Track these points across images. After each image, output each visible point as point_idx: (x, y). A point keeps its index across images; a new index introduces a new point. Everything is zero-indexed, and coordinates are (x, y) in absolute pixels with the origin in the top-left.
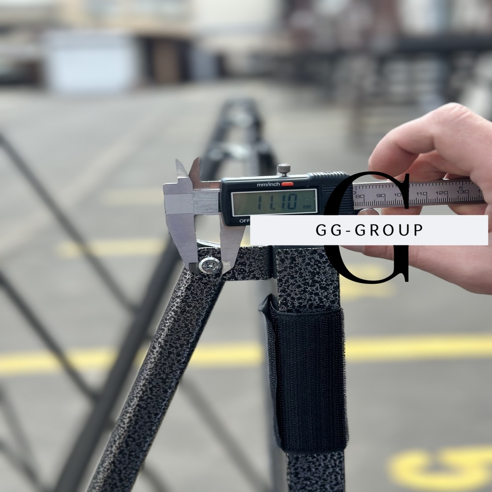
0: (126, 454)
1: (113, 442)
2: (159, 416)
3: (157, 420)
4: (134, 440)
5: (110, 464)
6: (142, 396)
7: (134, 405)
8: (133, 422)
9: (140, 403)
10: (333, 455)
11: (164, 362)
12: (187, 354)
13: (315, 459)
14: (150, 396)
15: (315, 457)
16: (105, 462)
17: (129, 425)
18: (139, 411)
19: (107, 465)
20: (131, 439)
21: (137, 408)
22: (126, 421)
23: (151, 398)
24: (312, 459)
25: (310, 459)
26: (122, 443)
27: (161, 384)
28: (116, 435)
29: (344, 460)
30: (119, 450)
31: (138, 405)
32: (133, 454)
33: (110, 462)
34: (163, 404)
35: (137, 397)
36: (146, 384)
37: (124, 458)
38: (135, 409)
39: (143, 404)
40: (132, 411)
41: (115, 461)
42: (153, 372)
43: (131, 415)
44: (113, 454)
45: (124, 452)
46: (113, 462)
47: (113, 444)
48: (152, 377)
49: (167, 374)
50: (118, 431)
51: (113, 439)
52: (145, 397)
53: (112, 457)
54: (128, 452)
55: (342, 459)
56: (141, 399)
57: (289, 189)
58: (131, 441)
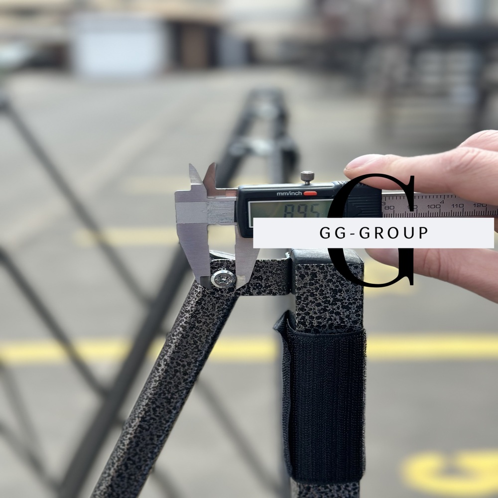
0: (124, 477)
1: (111, 464)
2: (161, 438)
3: (160, 442)
4: (134, 463)
5: (107, 487)
6: (145, 416)
7: (135, 426)
8: (134, 444)
9: (142, 424)
10: (347, 486)
11: (170, 381)
12: (195, 373)
13: (328, 490)
14: (153, 416)
15: (327, 488)
16: (102, 485)
17: (129, 446)
18: (140, 432)
19: (104, 489)
20: (131, 462)
21: (139, 429)
22: (127, 442)
23: (154, 419)
24: (325, 489)
25: (322, 489)
26: (121, 466)
27: (165, 404)
28: (114, 457)
29: (359, 491)
30: (117, 473)
31: (140, 426)
32: (133, 477)
33: (107, 485)
34: (167, 426)
35: (138, 417)
36: (149, 403)
37: (122, 481)
38: (136, 430)
39: (145, 425)
40: (133, 433)
41: (113, 484)
42: (157, 392)
43: (132, 436)
44: (110, 477)
45: (123, 475)
46: (111, 486)
47: (111, 466)
48: (156, 396)
49: (173, 394)
50: (117, 452)
51: (112, 461)
52: (148, 418)
53: (110, 480)
54: (127, 476)
55: (357, 491)
56: (143, 419)
57: (312, 199)
58: (131, 464)
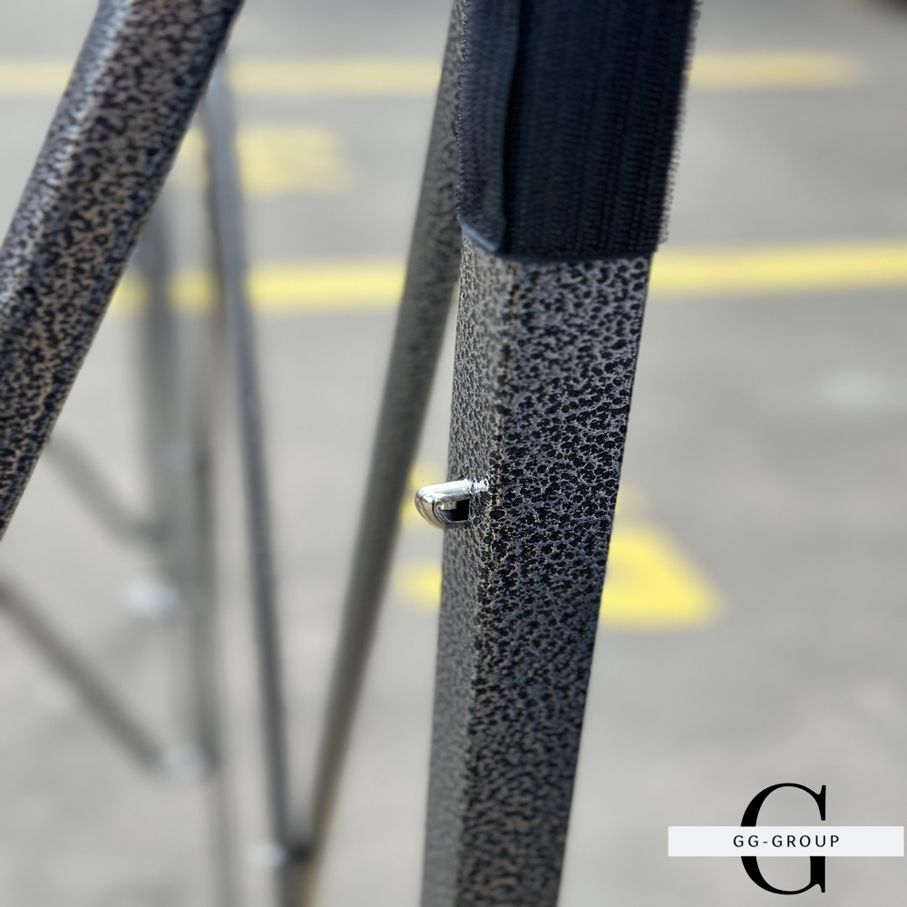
3: (154, 170)
5: (20, 294)
13: (579, 279)
15: (579, 274)
17: (73, 179)
18: (103, 138)
20: (79, 224)
22: (64, 166)
23: (139, 102)
32: (86, 266)
34: (171, 122)
38: (91, 131)
39: (114, 117)
52: (121, 97)
56: (108, 101)
58: (80, 230)
